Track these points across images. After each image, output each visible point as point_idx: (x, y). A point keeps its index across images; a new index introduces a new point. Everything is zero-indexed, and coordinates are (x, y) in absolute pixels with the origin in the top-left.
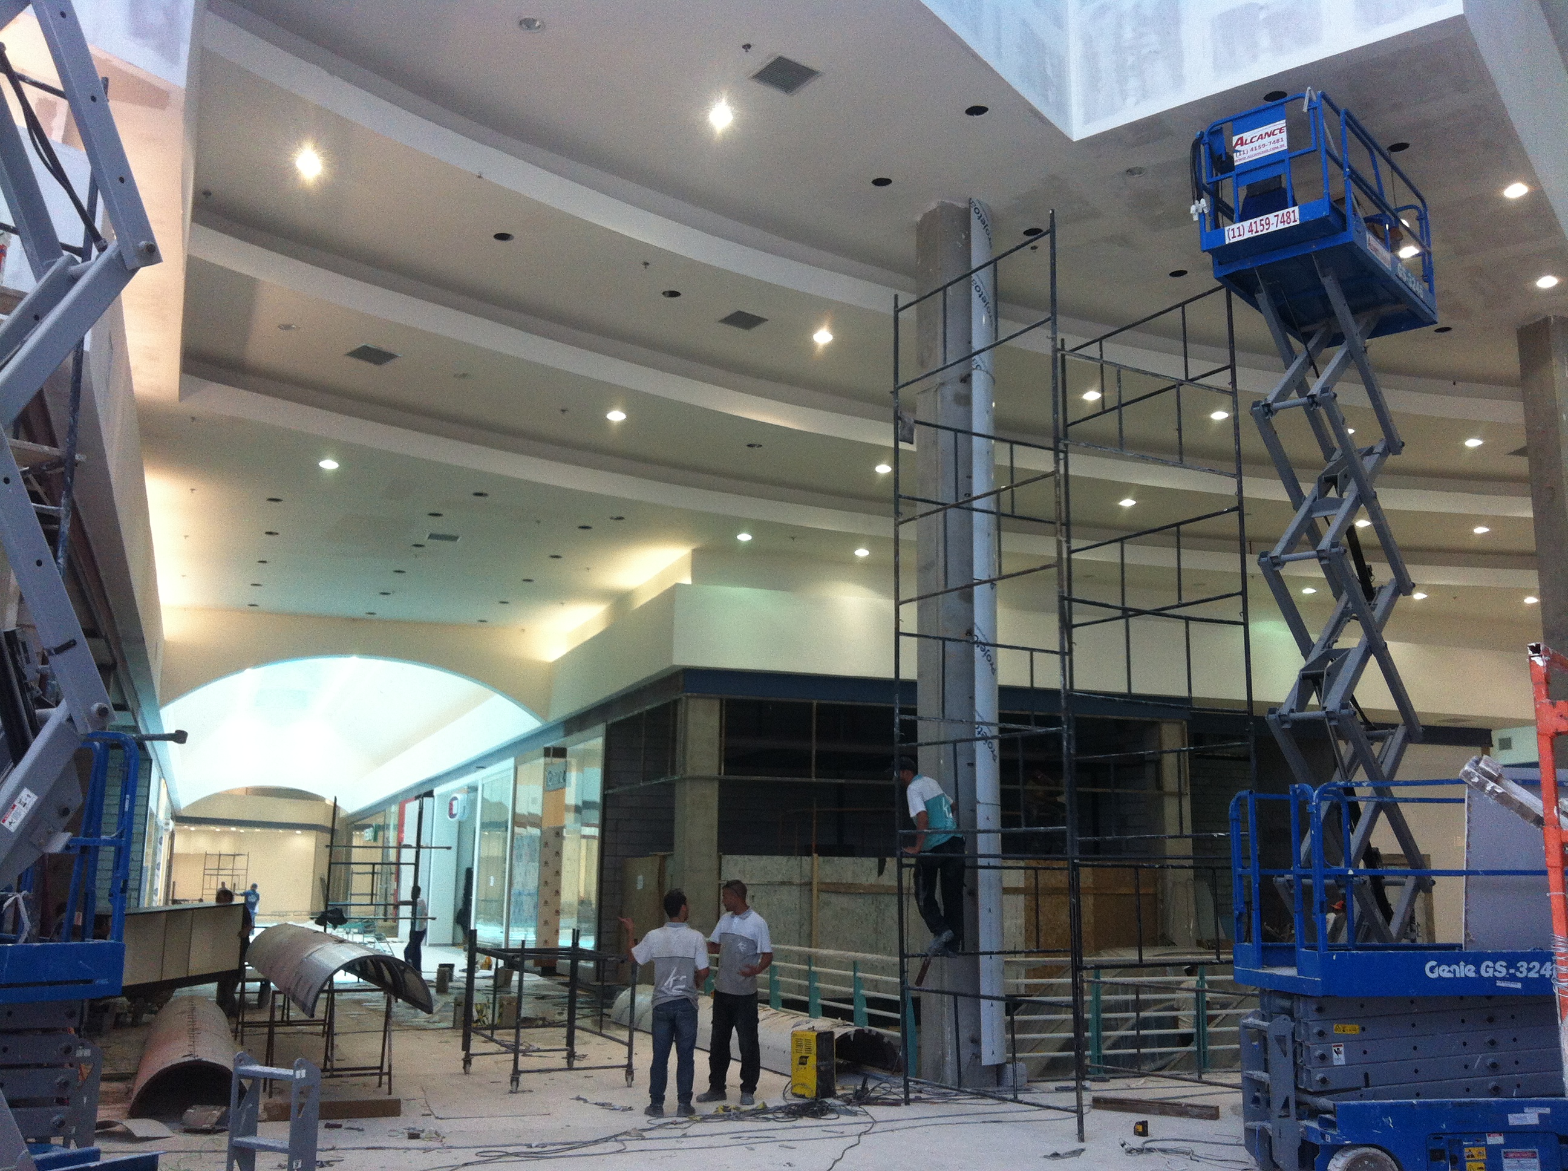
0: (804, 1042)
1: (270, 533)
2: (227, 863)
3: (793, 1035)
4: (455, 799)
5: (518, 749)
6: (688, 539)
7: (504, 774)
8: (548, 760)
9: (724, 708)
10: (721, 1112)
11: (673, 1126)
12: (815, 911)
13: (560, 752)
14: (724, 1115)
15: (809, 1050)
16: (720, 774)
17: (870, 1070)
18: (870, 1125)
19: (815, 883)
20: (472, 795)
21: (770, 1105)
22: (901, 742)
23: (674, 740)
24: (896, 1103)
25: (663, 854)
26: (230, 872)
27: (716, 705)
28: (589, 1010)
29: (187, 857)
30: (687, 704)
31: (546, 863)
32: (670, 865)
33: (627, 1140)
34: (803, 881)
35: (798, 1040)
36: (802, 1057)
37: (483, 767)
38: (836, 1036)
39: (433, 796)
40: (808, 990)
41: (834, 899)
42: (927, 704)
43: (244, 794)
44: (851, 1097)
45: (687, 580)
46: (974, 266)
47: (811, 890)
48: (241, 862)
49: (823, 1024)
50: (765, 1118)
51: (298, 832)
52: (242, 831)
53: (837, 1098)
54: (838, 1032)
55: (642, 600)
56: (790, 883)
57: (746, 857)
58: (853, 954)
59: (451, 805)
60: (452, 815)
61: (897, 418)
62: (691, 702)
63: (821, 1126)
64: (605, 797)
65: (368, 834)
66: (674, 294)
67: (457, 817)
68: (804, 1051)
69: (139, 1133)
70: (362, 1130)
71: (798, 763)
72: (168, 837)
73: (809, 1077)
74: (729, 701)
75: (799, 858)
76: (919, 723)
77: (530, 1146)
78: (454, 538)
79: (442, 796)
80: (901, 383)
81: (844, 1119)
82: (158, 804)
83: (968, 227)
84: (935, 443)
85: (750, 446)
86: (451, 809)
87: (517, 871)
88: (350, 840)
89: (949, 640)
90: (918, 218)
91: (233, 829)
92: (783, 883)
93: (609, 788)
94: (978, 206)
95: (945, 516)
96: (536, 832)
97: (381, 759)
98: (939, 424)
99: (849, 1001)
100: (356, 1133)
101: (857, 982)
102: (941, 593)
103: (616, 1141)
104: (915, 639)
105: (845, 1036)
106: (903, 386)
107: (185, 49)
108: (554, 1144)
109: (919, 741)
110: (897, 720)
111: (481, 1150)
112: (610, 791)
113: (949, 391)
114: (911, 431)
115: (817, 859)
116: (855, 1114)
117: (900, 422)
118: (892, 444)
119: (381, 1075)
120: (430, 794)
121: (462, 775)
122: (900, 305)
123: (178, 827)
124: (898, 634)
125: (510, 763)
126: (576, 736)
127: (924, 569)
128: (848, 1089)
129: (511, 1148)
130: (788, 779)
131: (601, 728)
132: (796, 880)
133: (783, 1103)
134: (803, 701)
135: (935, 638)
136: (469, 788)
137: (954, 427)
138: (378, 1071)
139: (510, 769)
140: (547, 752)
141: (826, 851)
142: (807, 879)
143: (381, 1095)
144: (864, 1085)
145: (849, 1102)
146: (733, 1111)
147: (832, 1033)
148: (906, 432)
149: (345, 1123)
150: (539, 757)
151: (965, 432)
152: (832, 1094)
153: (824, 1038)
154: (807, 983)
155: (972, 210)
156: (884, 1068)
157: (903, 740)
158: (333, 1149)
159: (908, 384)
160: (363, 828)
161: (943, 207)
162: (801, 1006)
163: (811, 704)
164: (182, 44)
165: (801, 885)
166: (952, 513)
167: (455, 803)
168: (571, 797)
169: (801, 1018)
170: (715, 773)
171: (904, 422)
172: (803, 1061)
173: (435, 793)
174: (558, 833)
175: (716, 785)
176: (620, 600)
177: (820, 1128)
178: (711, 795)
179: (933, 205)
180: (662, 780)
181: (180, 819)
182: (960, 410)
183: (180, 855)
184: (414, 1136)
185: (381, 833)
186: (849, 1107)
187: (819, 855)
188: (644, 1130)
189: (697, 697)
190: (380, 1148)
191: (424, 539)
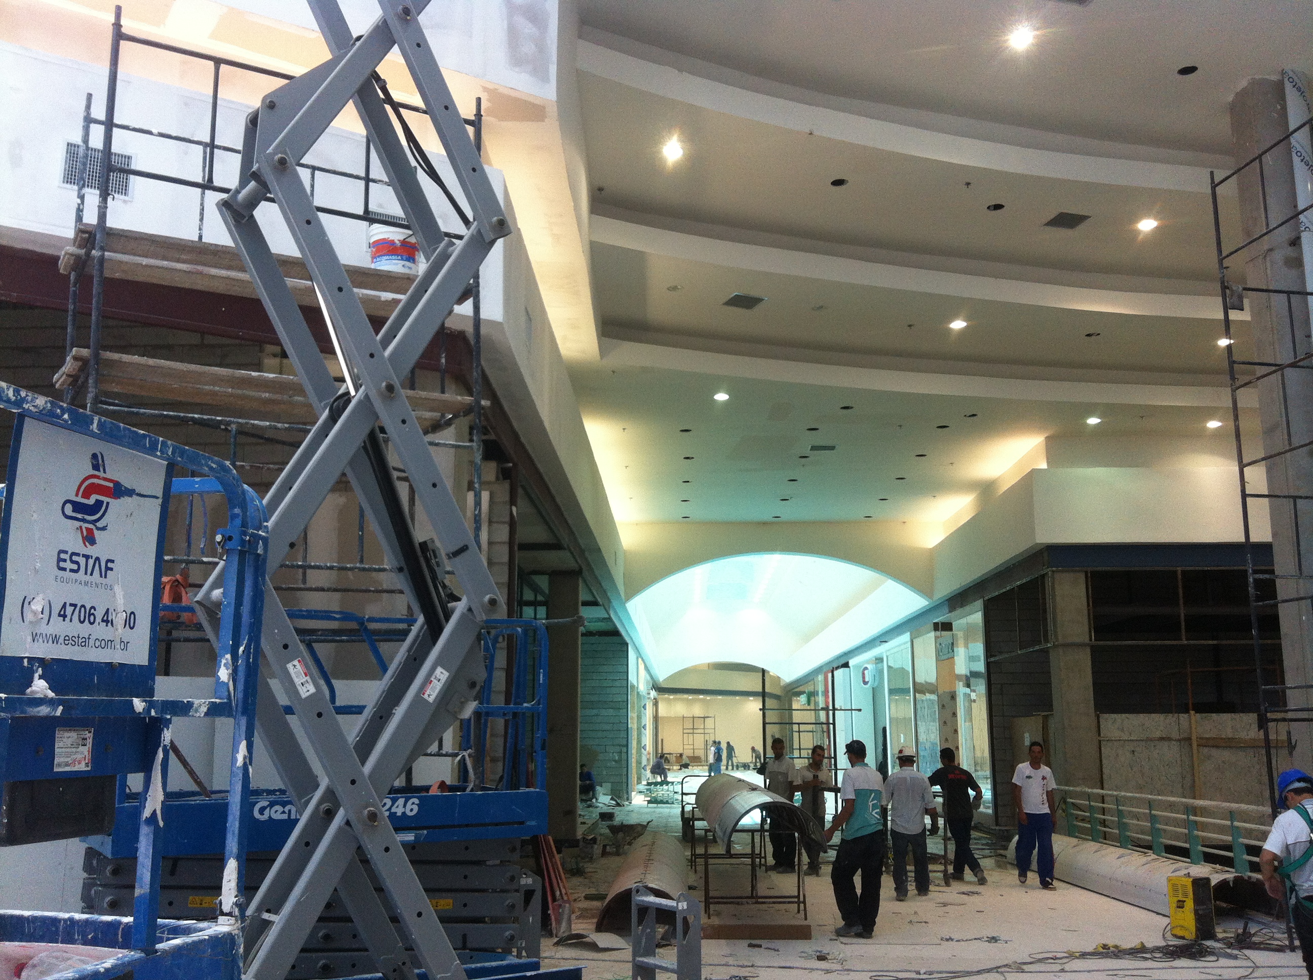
0: (1180, 888)
1: (688, 458)
2: (699, 724)
3: (1169, 880)
4: (866, 668)
5: (911, 624)
6: (1040, 429)
7: (902, 647)
8: (938, 633)
9: (1089, 579)
10: (1101, 950)
11: (1052, 961)
12: (1196, 766)
13: (947, 627)
14: (1103, 953)
15: (1186, 895)
16: (1091, 640)
17: (1252, 914)
18: (1251, 970)
19: (1194, 738)
20: (879, 665)
21: (1149, 945)
22: (1257, 601)
23: (1045, 611)
24: (1280, 949)
25: (1043, 714)
26: (702, 731)
27: (1082, 577)
28: (989, 851)
29: (668, 719)
30: (1053, 578)
31: (945, 722)
32: (1053, 724)
33: (1008, 972)
34: (1182, 736)
35: (1174, 885)
36: (1179, 901)
37: (886, 642)
38: (1213, 883)
39: (849, 667)
40: (1187, 838)
41: (1214, 752)
42: (1283, 563)
43: (706, 668)
44: (1232, 940)
45: (1044, 465)
46: (1292, 128)
47: (1191, 745)
48: (709, 723)
49: (1201, 870)
50: (1143, 957)
51: (751, 698)
52: (708, 698)
53: (1218, 940)
54: (1215, 879)
55: (1005, 487)
56: (1169, 739)
57: (1123, 715)
58: (1228, 804)
59: (863, 674)
60: (865, 683)
61: (1224, 288)
62: (1057, 576)
63: (1198, 968)
64: (988, 665)
65: (803, 699)
66: (998, 207)
67: (869, 684)
68: (1180, 895)
69: (601, 945)
70: (778, 950)
71: (1169, 627)
72: (651, 704)
73: (1188, 920)
74: (1094, 574)
75: (1176, 715)
76: (1278, 581)
77: (918, 973)
78: (832, 448)
79: (857, 667)
80: (1224, 254)
81: (1223, 962)
82: (638, 677)
83: (1282, 97)
84: (1269, 307)
85: (1088, 335)
86: (864, 677)
87: (921, 730)
88: (791, 705)
89: (1301, 497)
90: (1230, 98)
91: (701, 697)
92: (1162, 739)
93: (992, 656)
94: (1291, 74)
95: (1283, 375)
96: (933, 697)
97: (807, 638)
98: (1271, 288)
99: (1228, 848)
100: (773, 952)
101: (1234, 831)
102: (1286, 452)
103: (997, 972)
104: (1266, 500)
105: (1223, 884)
106: (1228, 256)
107: (553, 69)
108: (941, 972)
109: (1279, 598)
110: (1251, 580)
111: (874, 974)
112: (992, 659)
113: (1278, 256)
114: (1241, 298)
115: (1195, 717)
116: (1235, 957)
117: (1228, 291)
118: (1221, 316)
119: (799, 903)
120: (846, 665)
121: (870, 649)
122: (1217, 180)
123: (660, 696)
124: (1244, 496)
125: (906, 637)
126: (959, 611)
127: (1269, 431)
128: (1230, 932)
129: (900, 973)
130: (1159, 642)
131: (979, 604)
132: (1175, 735)
133: (1163, 944)
134: (1167, 568)
135: (1284, 497)
136: (876, 659)
137: (1287, 289)
138: (796, 900)
139: (906, 643)
140: (936, 627)
141: (1203, 708)
142: (1186, 735)
143: (799, 921)
144: (1245, 929)
145: (1230, 945)
146: (1112, 949)
147: (1208, 880)
148: (1235, 299)
149: (764, 943)
150: (931, 631)
151: (1298, 293)
152: (1212, 936)
153: (1200, 884)
154: (1186, 831)
155: (1286, 80)
156: (1269, 914)
157: (1259, 598)
158: (752, 966)
159: (1232, 253)
160: (799, 694)
161: (1254, 83)
162: (1183, 853)
163: (1176, 572)
164: (550, 66)
165: (1179, 740)
166: (1289, 372)
167: (866, 672)
168: (961, 666)
169: (1181, 864)
170: (1087, 640)
171: (1232, 291)
172: (1181, 905)
173: (850, 665)
174: (953, 697)
175: (1088, 650)
176: (985, 489)
177: (1198, 970)
178: (1085, 659)
179: (1243, 83)
180: (1037, 648)
181: (660, 690)
182: (1294, 273)
183: (664, 717)
184: (821, 958)
185: (813, 698)
186: (1229, 951)
187: (1196, 712)
188: (1025, 963)
189: (1062, 571)
190: (790, 968)
191: (807, 452)
